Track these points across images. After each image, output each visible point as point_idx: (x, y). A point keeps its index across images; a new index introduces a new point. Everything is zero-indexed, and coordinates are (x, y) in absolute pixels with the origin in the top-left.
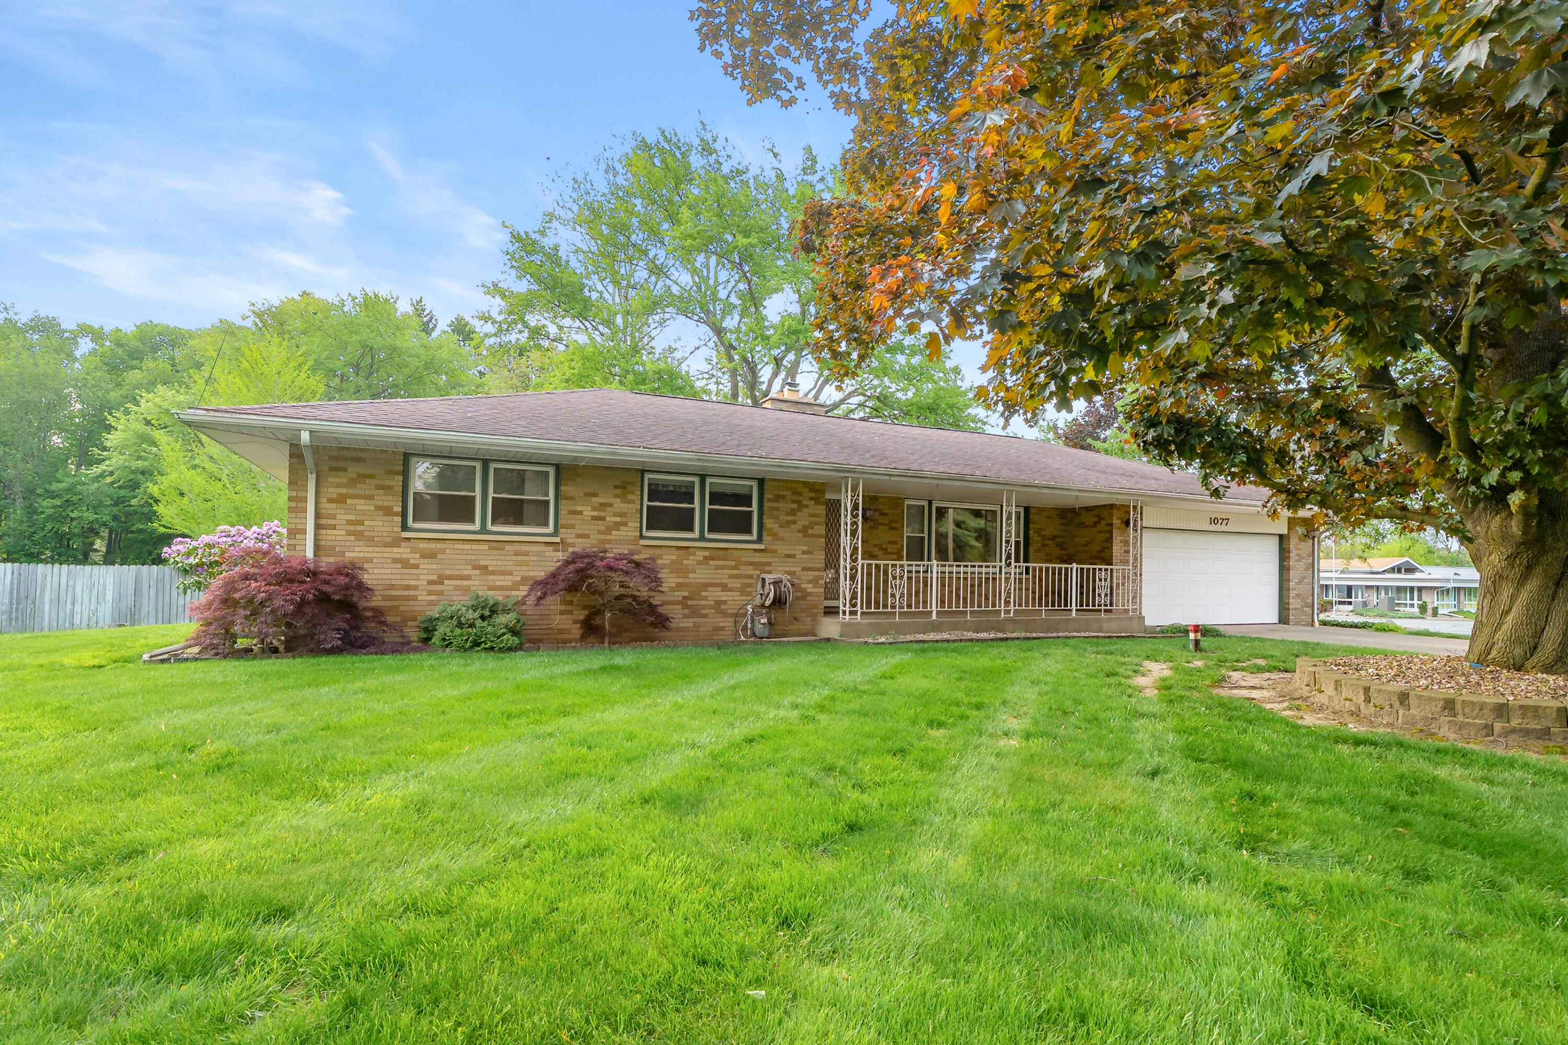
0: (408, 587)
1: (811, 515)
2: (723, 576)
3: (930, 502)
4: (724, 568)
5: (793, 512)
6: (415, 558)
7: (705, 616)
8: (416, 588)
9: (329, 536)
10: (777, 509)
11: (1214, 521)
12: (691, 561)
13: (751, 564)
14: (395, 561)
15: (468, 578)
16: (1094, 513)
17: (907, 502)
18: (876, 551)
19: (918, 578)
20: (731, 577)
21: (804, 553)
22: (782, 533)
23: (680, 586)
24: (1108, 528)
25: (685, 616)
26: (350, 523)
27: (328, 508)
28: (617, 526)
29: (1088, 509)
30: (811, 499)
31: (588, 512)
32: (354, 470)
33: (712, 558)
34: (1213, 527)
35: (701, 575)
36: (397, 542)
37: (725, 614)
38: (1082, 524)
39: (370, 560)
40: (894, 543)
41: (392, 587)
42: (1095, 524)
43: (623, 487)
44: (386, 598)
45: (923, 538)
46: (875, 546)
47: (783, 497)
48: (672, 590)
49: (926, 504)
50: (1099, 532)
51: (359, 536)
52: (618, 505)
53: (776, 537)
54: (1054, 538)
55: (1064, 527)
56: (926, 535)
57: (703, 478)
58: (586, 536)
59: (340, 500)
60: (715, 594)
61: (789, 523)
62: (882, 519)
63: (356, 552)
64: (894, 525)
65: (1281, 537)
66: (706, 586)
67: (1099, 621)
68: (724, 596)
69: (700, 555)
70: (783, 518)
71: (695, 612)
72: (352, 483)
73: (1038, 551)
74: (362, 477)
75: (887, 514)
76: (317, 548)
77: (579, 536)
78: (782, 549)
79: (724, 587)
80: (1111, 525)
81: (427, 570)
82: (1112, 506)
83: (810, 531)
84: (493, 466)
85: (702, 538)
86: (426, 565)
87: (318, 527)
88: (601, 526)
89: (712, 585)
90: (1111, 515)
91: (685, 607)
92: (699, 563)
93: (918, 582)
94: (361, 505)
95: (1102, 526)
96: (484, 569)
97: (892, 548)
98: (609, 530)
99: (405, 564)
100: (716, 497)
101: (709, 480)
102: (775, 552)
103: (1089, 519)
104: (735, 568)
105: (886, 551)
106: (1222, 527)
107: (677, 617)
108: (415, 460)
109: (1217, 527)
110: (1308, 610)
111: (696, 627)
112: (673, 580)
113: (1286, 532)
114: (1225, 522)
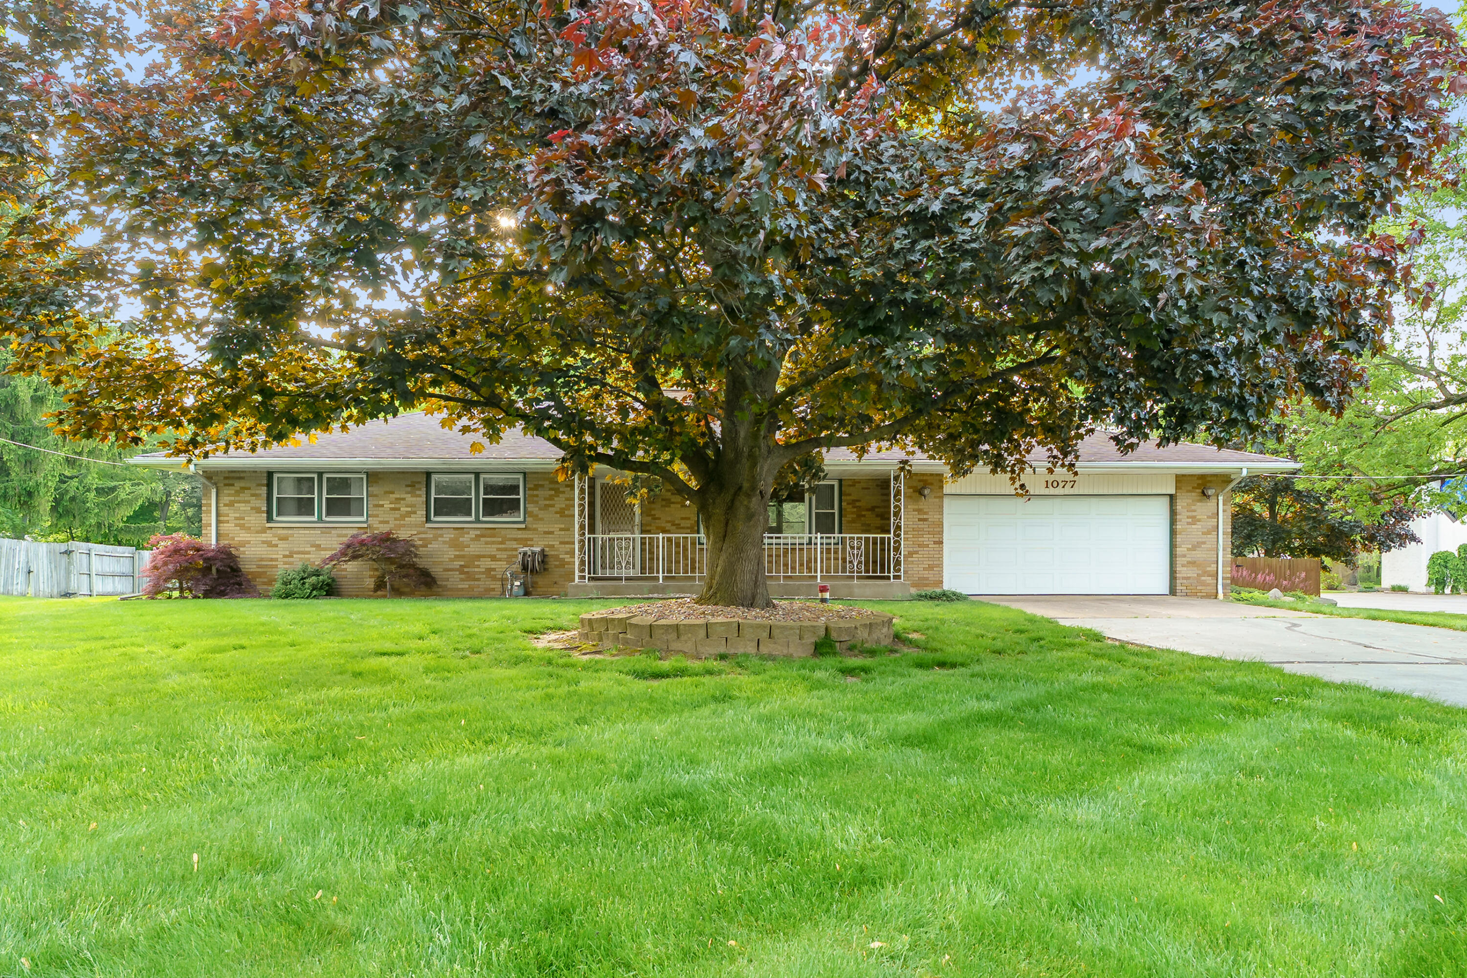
0: (272, 560)
1: (567, 499)
2: (492, 550)
4: (493, 543)
5: (551, 498)
6: (275, 541)
7: (478, 580)
8: (276, 560)
9: (224, 527)
10: (539, 496)
11: (1052, 484)
12: (465, 539)
13: (515, 540)
14: (264, 542)
15: (308, 553)
18: (668, 526)
20: (498, 550)
22: (541, 514)
23: (457, 557)
25: (462, 580)
26: (236, 518)
27: (224, 510)
28: (409, 514)
31: (388, 506)
32: (238, 485)
33: (484, 536)
34: (1051, 491)
35: (474, 549)
36: (264, 530)
37: (494, 578)
39: (249, 542)
40: (688, 519)
41: (262, 560)
43: (412, 485)
44: (259, 566)
47: (542, 486)
48: (451, 560)
51: (242, 527)
52: (409, 498)
53: (536, 518)
54: (872, 509)
57: (477, 475)
58: (387, 522)
59: (231, 504)
60: (486, 563)
61: (547, 506)
62: (674, 498)
63: (242, 536)
65: (1171, 497)
66: (479, 557)
68: (493, 565)
69: (473, 534)
70: (542, 503)
71: (470, 577)
72: (238, 493)
73: (853, 521)
74: (243, 489)
76: (218, 535)
77: (381, 522)
78: (542, 527)
79: (493, 558)
81: (283, 548)
84: (325, 476)
85: (478, 521)
86: (282, 545)
87: (218, 522)
88: (397, 514)
89: (484, 556)
91: (462, 573)
92: (472, 540)
94: (242, 507)
96: (318, 547)
97: (685, 523)
98: (403, 517)
99: (269, 544)
100: (489, 489)
101: (482, 476)
102: (536, 529)
104: (501, 543)
105: (678, 526)
106: (1068, 490)
107: (455, 580)
108: (276, 476)
109: (1059, 491)
110: (1209, 580)
111: (471, 588)
112: (452, 553)
113: (1173, 492)
114: (1069, 485)
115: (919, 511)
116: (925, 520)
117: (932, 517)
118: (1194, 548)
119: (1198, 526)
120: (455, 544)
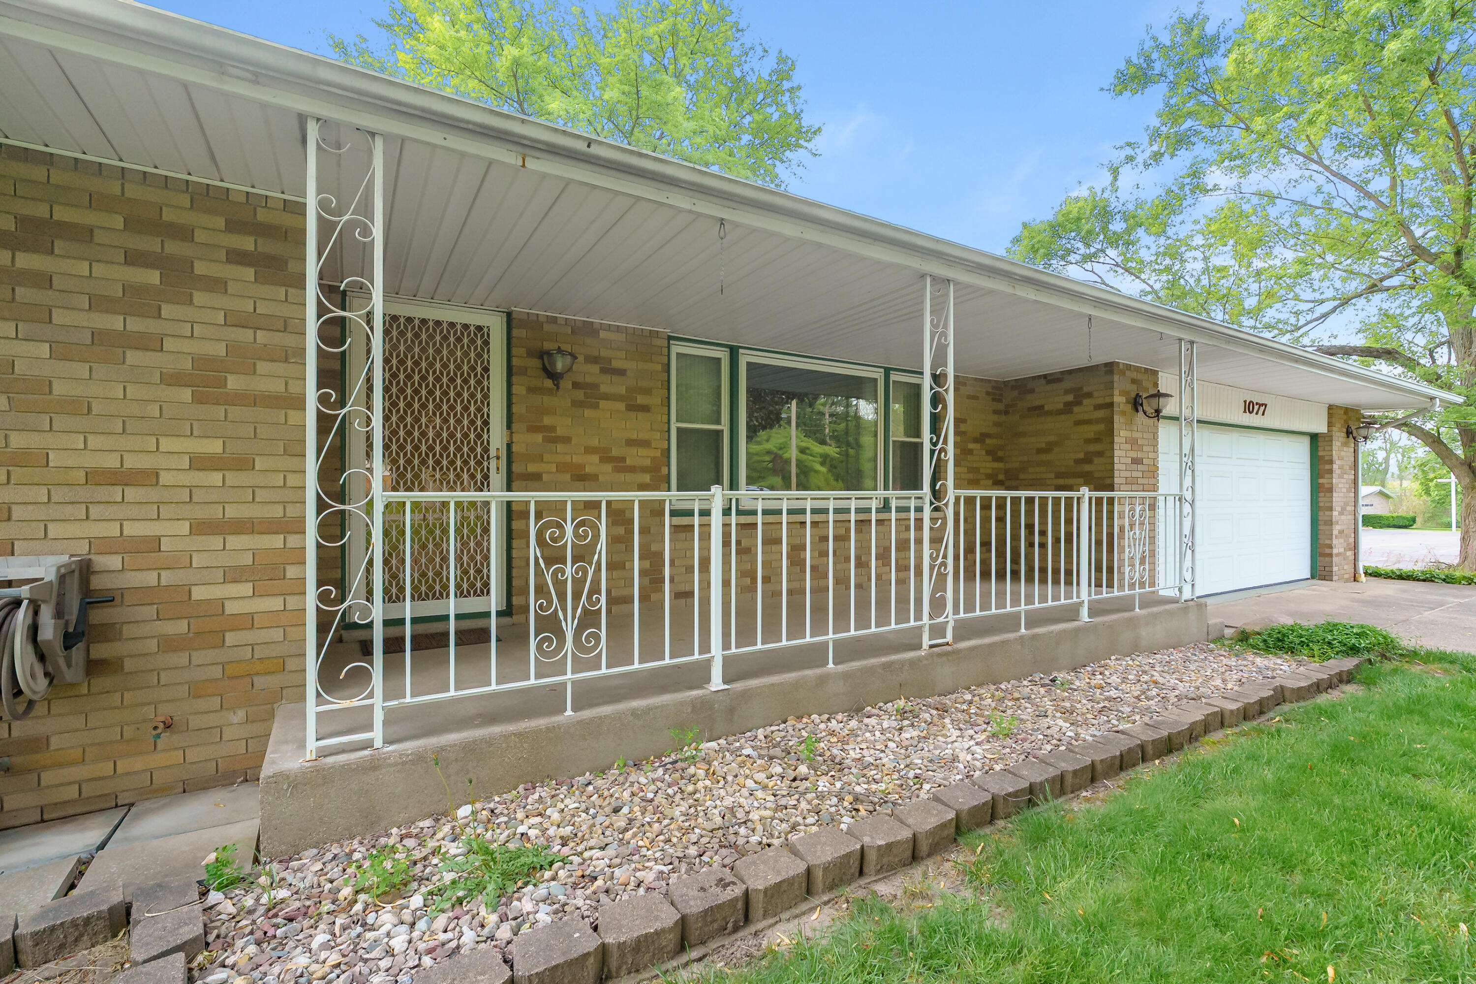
1: (233, 320)
3: (734, 352)
10: (45, 281)
11: (1249, 407)
16: (1067, 384)
17: (677, 348)
21: (199, 463)
24: (1101, 414)
29: (1050, 379)
30: (237, 257)
38: (1038, 410)
40: (645, 444)
42: (1068, 408)
45: (718, 434)
46: (589, 450)
49: (723, 355)
50: (1078, 423)
55: (996, 418)
56: (724, 427)
62: (609, 384)
64: (641, 400)
65: (1314, 438)
67: (1133, 623)
75: (622, 372)
80: (1111, 405)
82: (1110, 367)
83: (233, 383)
90: (1110, 386)
95: (1086, 409)
97: (638, 457)
103: (1057, 400)
105: (620, 464)
110: (1351, 555)
113: (1325, 430)
114: (1262, 410)
115: (1133, 442)
116: (1140, 461)
119: (1344, 480)
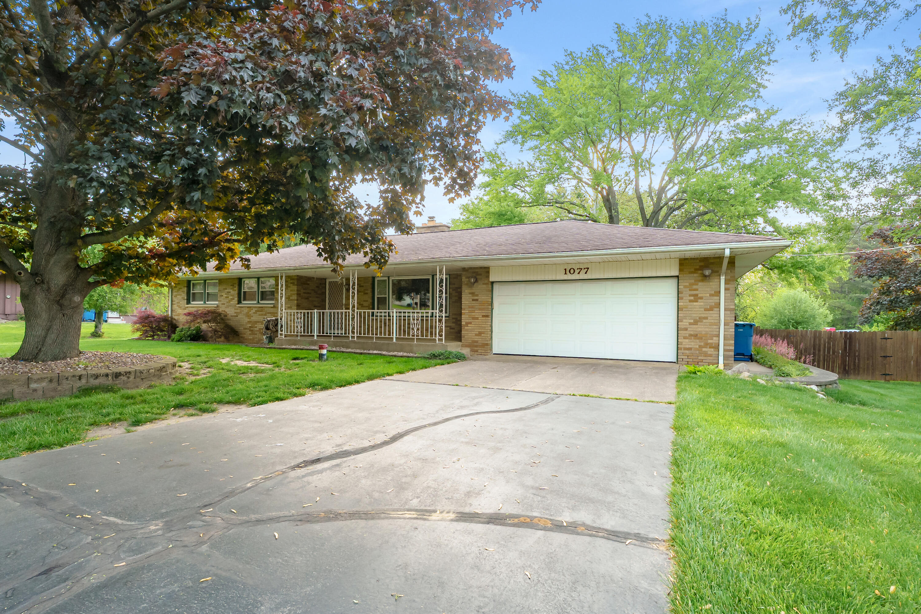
1: (291, 291)
3: (389, 277)
4: (262, 315)
9: (174, 307)
11: (570, 271)
13: (270, 313)
14: (185, 314)
17: (377, 279)
19: (385, 320)
20: (264, 318)
23: (248, 322)
25: (250, 334)
26: (177, 303)
27: (174, 298)
28: (232, 300)
30: (291, 283)
31: (224, 295)
32: (178, 287)
33: (258, 311)
34: (569, 277)
36: (185, 308)
39: (180, 315)
40: (367, 301)
43: (233, 285)
45: (386, 297)
48: (246, 324)
49: (387, 279)
51: (179, 307)
52: (232, 292)
57: (259, 279)
58: (224, 304)
59: (176, 296)
63: (178, 312)
64: (366, 292)
65: (678, 278)
67: (411, 346)
72: (178, 291)
74: (180, 289)
75: (363, 286)
76: (172, 310)
77: (222, 304)
84: (207, 282)
85: (258, 303)
87: (172, 304)
88: (227, 300)
89: (258, 322)
91: (250, 331)
92: (254, 313)
93: (381, 321)
94: (179, 297)
97: (366, 304)
98: (230, 301)
104: (265, 315)
105: (362, 306)
106: (582, 276)
107: (247, 335)
108: (192, 282)
109: (575, 276)
110: (711, 351)
111: (253, 339)
112: (247, 320)
113: (677, 273)
114: (583, 271)
115: (473, 294)
116: (477, 300)
117: (483, 298)
118: (696, 322)
119: (700, 303)
120: (248, 316)
